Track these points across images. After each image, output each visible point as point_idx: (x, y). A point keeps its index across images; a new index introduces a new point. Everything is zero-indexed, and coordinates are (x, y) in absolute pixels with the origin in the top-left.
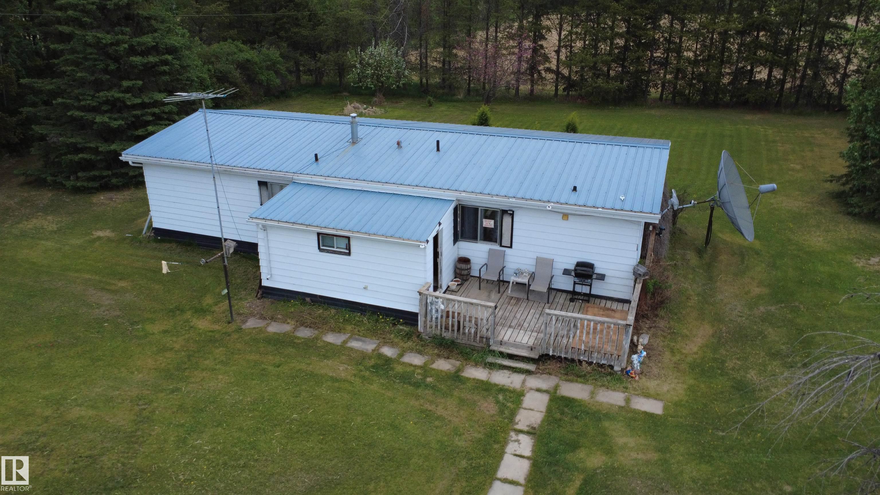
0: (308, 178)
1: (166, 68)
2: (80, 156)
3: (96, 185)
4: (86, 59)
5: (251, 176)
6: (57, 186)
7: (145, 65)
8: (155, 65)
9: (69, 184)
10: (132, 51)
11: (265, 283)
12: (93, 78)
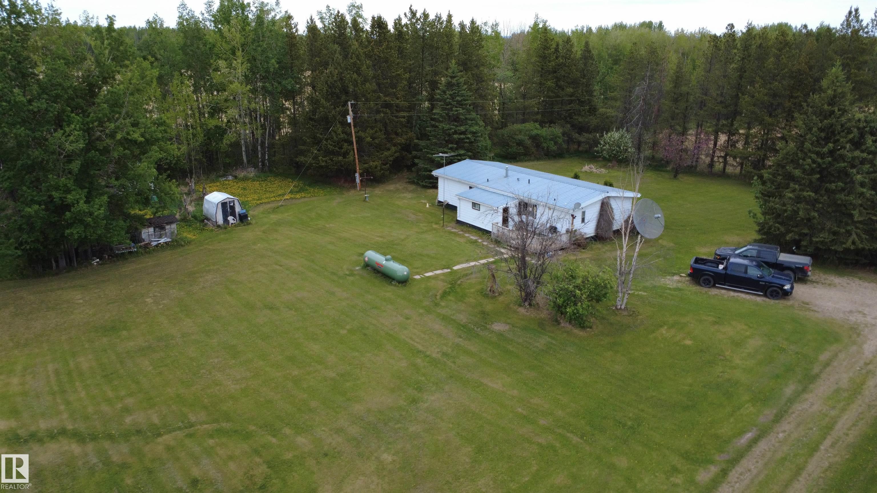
0: (481, 186)
1: (468, 140)
2: (427, 173)
3: (431, 185)
4: (438, 135)
5: (468, 184)
6: (417, 184)
7: (459, 139)
8: (464, 139)
9: (421, 184)
10: (455, 133)
11: (458, 219)
12: (439, 142)
